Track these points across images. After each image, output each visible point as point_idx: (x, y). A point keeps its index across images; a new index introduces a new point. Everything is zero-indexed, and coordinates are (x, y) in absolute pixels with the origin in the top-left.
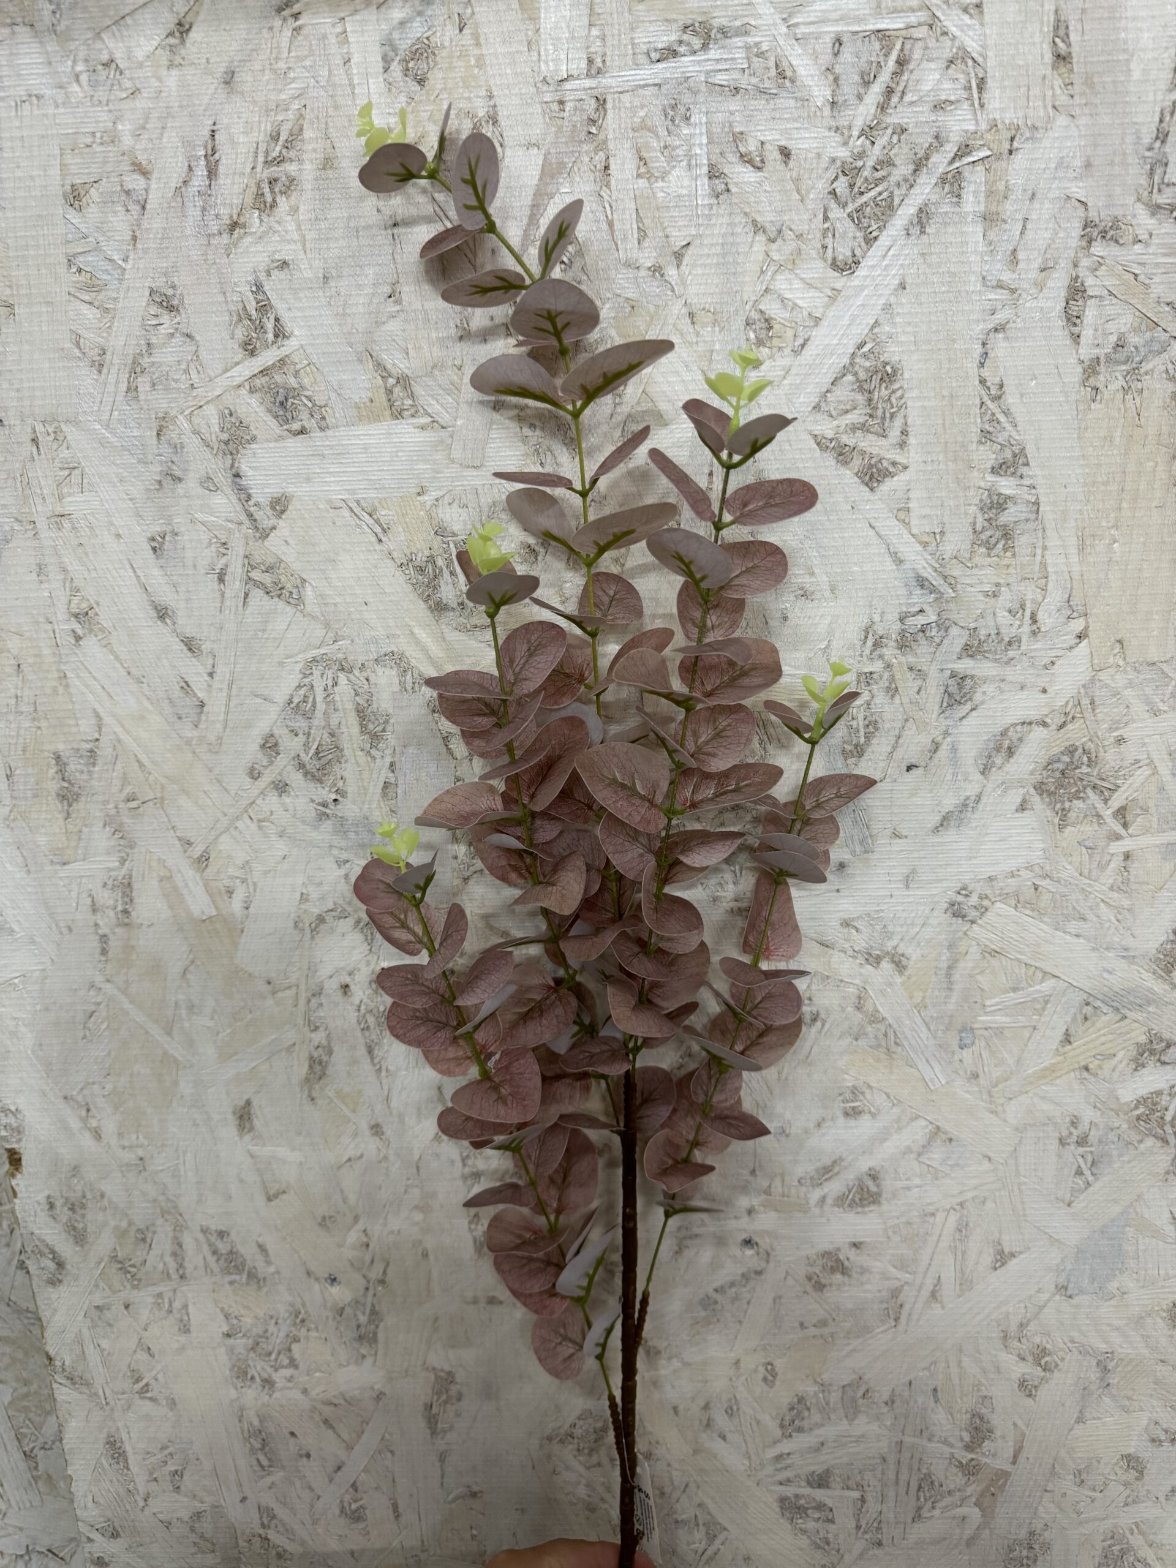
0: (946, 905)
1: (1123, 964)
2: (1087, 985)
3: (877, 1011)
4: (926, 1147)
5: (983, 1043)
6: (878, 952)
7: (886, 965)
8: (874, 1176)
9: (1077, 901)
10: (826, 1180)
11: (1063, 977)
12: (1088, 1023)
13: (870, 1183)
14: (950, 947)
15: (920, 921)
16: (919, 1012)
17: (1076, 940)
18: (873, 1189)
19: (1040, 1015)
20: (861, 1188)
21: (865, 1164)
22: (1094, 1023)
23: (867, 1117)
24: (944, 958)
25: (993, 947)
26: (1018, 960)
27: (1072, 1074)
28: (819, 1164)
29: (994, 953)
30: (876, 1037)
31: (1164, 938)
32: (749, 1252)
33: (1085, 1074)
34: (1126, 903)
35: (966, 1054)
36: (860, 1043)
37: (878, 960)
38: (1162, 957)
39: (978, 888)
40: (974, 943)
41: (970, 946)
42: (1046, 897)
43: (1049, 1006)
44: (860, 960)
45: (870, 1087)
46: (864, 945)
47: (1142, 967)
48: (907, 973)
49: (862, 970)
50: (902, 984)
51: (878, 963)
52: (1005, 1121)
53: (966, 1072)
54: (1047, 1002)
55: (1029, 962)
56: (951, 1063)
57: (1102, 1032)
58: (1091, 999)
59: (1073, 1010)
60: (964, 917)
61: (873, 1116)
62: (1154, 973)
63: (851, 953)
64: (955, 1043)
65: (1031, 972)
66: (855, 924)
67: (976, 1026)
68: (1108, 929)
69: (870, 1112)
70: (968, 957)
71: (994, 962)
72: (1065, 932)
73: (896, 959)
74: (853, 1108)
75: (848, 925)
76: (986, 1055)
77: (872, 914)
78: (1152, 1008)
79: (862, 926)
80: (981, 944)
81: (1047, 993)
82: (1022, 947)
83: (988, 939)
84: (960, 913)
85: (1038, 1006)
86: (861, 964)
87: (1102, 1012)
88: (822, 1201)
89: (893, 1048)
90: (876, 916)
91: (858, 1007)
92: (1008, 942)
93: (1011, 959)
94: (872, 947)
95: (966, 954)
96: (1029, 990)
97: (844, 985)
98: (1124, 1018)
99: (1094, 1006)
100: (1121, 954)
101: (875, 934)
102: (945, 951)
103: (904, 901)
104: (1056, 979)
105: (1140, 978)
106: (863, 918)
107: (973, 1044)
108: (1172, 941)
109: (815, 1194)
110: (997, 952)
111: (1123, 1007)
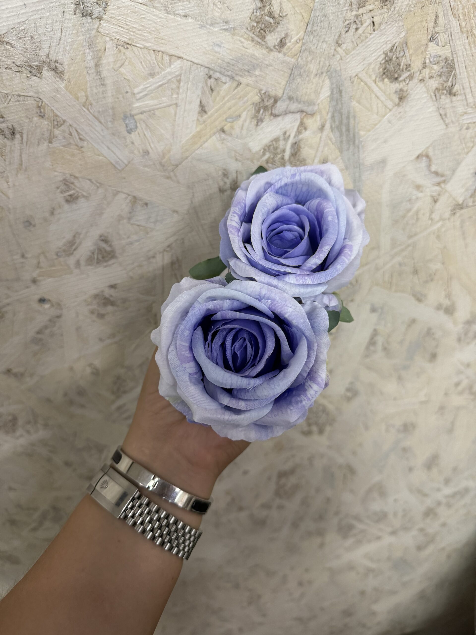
0: (73, 6)
1: (227, 36)
2: (204, 60)
3: (57, 116)
4: (132, 212)
5: (143, 125)
6: (36, 63)
7: (46, 73)
8: (104, 239)
10: (75, 250)
11: (185, 57)
12: (215, 93)
13: (104, 245)
14: (90, 46)
15: (57, 27)
16: (88, 109)
17: (185, 21)
18: (108, 249)
19: (178, 94)
20: (100, 250)
21: (95, 233)
22: (218, 92)
23: (82, 201)
24: (89, 58)
25: (123, 39)
26: (145, 47)
27: (214, 137)
28: (64, 240)
30: (64, 138)
31: (253, 6)
32: (47, 306)
33: (223, 135)
35: (134, 136)
36: (54, 145)
37: (39, 69)
38: (255, 24)
40: (107, 39)
41: (105, 42)
43: (182, 84)
44: (26, 74)
45: (76, 177)
46: (22, 58)
47: (242, 36)
48: (66, 77)
49: (31, 83)
50: (66, 87)
51: (41, 73)
52: (178, 182)
53: (139, 151)
54: (179, 81)
55: (155, 48)
56: (126, 146)
57: (226, 99)
58: (211, 72)
59: (200, 85)
60: (91, 15)
61: (87, 198)
62: (253, 40)
63: (15, 68)
64: (123, 130)
65: (159, 58)
66: (6, 39)
67: (134, 112)
69: (84, 196)
70: (107, 53)
71: (128, 53)
72: (175, 15)
73: (53, 67)
74: (71, 196)
75: (2, 42)
76: (148, 134)
77: (17, 26)
78: (257, 73)
79: (13, 40)
80: (113, 38)
81: (177, 73)
82: (145, 34)
83: (116, 32)
84: (87, 11)
85: (174, 86)
86: (28, 77)
87: (222, 82)
88: (78, 264)
89: (80, 143)
90: (21, 29)
91: (42, 116)
92: (133, 32)
93: (141, 48)
94: (29, 59)
95: (105, 50)
96: (163, 73)
97: (21, 98)
98: (239, 84)
99: (216, 78)
100: (224, 28)
101: (27, 47)
102: (88, 51)
103: (38, 8)
104: (180, 60)
105: (244, 47)
106: (11, 33)
107: (136, 127)
108: (260, 8)
109: (72, 261)
110: (128, 44)
111: (237, 74)
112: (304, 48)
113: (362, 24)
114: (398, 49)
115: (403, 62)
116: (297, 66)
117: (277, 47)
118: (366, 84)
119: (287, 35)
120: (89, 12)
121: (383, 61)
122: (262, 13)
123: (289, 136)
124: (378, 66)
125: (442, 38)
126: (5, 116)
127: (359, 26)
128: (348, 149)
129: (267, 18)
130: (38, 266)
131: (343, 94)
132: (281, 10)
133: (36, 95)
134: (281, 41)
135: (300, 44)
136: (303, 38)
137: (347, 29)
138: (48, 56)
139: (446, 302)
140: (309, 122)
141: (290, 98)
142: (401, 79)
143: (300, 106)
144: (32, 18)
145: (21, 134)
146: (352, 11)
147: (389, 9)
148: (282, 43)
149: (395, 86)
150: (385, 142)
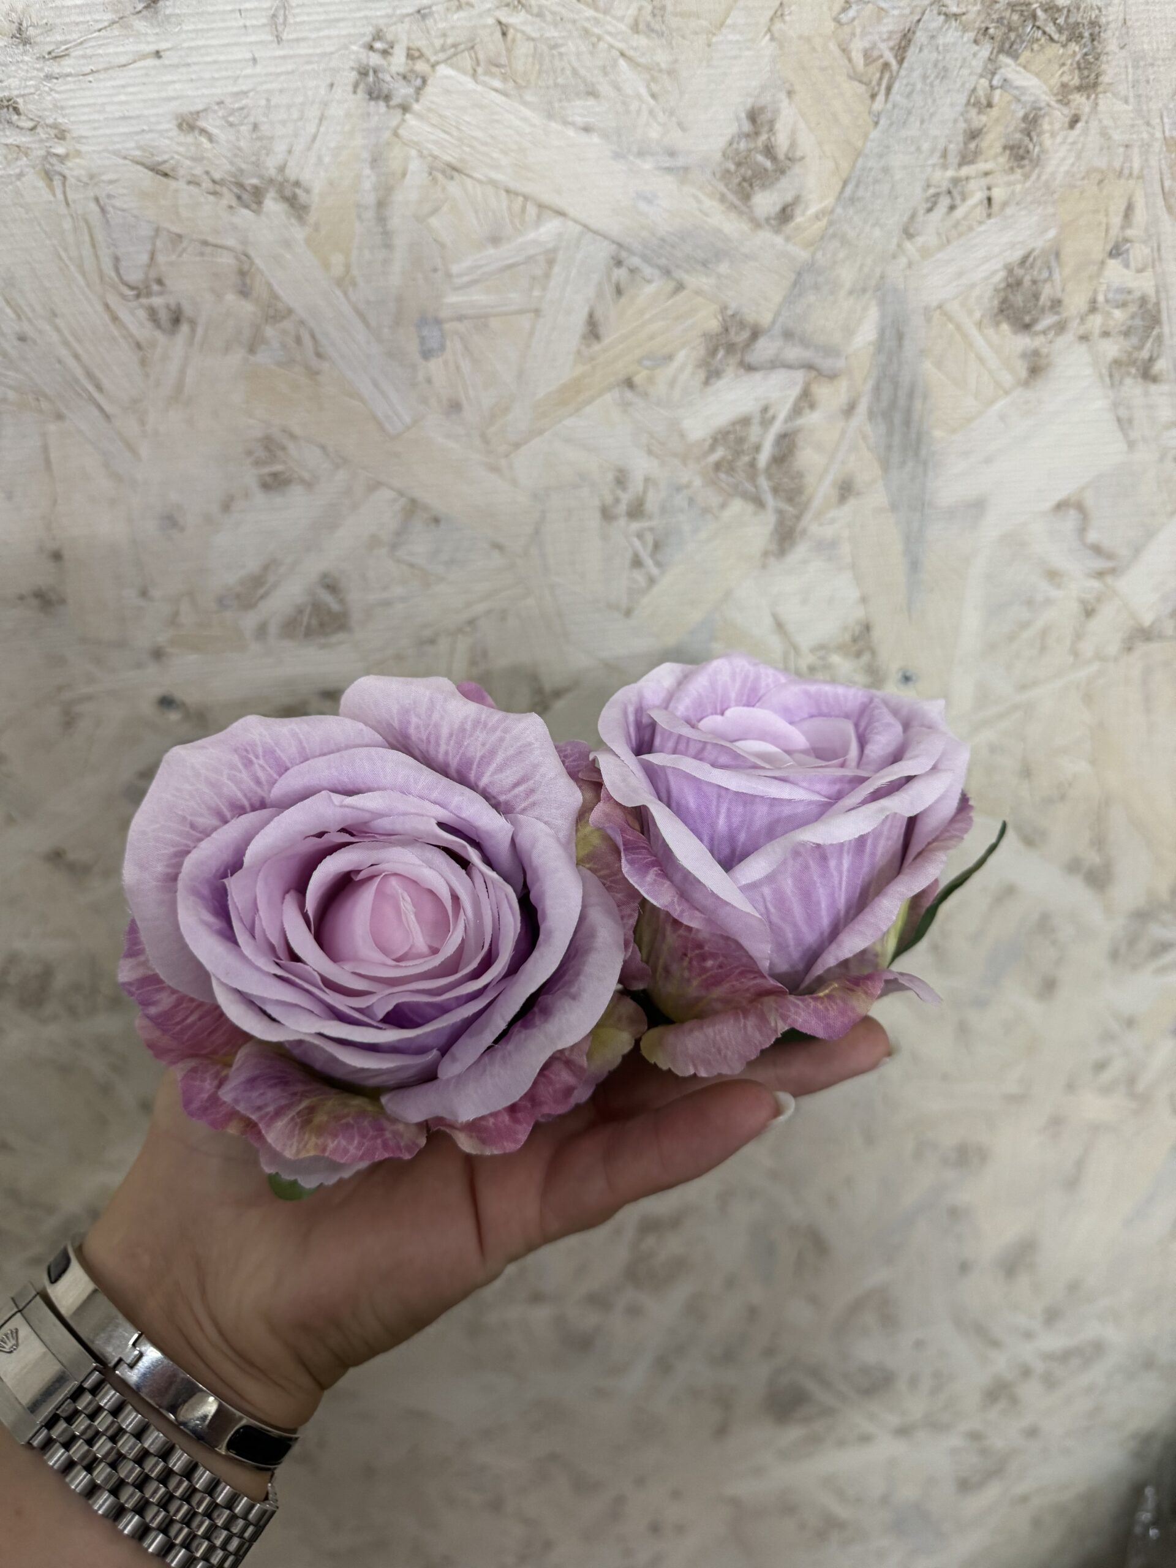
0: (354, 75)
1: (669, 182)
2: (612, 227)
3: (276, 297)
4: (401, 533)
5: (459, 346)
6: (255, 181)
7: (272, 205)
8: (330, 584)
9: (578, 54)
10: (262, 597)
11: (572, 212)
12: (624, 300)
13: (327, 598)
14: (374, 162)
15: (313, 113)
16: (345, 294)
17: (584, 138)
18: (335, 606)
19: (544, 289)
20: (317, 607)
21: (314, 567)
22: (632, 299)
23: (297, 490)
24: (367, 185)
25: (447, 158)
27: (608, 397)
28: (242, 572)
29: (453, 170)
30: (284, 346)
31: (732, 130)
32: (174, 716)
33: (629, 395)
34: (662, 58)
35: (435, 366)
36: (259, 358)
37: (258, 194)
38: (732, 167)
39: (403, 35)
40: (413, 153)
41: (407, 159)
42: (523, 49)
43: (556, 269)
44: (228, 199)
45: (292, 436)
46: (228, 167)
47: (701, 188)
48: (312, 217)
49: (235, 219)
50: (308, 241)
51: (260, 203)
52: (514, 482)
53: (440, 401)
54: (551, 263)
55: (513, 185)
56: (414, 386)
57: (647, 316)
58: (624, 254)
59: (596, 277)
60: (387, 98)
61: (309, 485)
62: (723, 199)
63: (207, 184)
64: (413, 348)
65: (517, 205)
66: (202, 124)
67: (444, 314)
68: (639, 112)
69: (302, 481)
70: (407, 182)
71: (453, 188)
72: (565, 123)
73: (288, 193)
74: (275, 475)
75: (192, 128)
76: (466, 366)
77: (228, 101)
78: (723, 268)
79: (216, 127)
80: (425, 152)
81: (550, 246)
82: (495, 155)
83: (435, 143)
84: (380, 90)
85: (538, 271)
86: (231, 207)
87: (644, 279)
88: (262, 631)
89: (314, 362)
90: (236, 106)
91: (244, 292)
92: (471, 146)
93: (480, 182)
94: (241, 171)
95: (404, 175)
96: (520, 240)
97: (208, 250)
98: (680, 287)
99: (631, 267)
100: (667, 165)
101: (242, 144)
102: (367, 171)
103: (279, 70)
104: (561, 219)
105: (701, 211)
106: (215, 112)
107: (442, 348)
108: (747, 136)
109: (249, 621)
110: (454, 169)
111: (678, 266)
112: (831, 231)
113: (964, 199)
114: (1039, 263)
115: (1047, 292)
116: (810, 267)
117: (773, 222)
118: (958, 327)
119: (797, 200)
120: (385, 91)
121: (1003, 285)
122: (752, 145)
123: (774, 418)
124: (989, 293)
125: (1139, 252)
126: (167, 282)
127: (958, 201)
128: (903, 463)
129: (760, 158)
130: (173, 620)
131: (907, 343)
132: (793, 145)
133: (239, 247)
134: (784, 210)
135: (825, 221)
136: (832, 211)
137: (929, 205)
138: (282, 169)
139: (1093, 858)
140: (822, 392)
141: (788, 335)
142: (1039, 327)
143: (807, 355)
144: (265, 87)
145: (193, 323)
146: (945, 167)
147: (1026, 176)
148: (785, 215)
149: (1024, 342)
150: (988, 460)
